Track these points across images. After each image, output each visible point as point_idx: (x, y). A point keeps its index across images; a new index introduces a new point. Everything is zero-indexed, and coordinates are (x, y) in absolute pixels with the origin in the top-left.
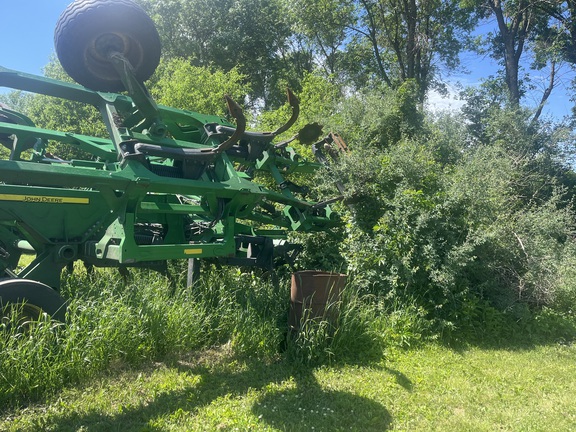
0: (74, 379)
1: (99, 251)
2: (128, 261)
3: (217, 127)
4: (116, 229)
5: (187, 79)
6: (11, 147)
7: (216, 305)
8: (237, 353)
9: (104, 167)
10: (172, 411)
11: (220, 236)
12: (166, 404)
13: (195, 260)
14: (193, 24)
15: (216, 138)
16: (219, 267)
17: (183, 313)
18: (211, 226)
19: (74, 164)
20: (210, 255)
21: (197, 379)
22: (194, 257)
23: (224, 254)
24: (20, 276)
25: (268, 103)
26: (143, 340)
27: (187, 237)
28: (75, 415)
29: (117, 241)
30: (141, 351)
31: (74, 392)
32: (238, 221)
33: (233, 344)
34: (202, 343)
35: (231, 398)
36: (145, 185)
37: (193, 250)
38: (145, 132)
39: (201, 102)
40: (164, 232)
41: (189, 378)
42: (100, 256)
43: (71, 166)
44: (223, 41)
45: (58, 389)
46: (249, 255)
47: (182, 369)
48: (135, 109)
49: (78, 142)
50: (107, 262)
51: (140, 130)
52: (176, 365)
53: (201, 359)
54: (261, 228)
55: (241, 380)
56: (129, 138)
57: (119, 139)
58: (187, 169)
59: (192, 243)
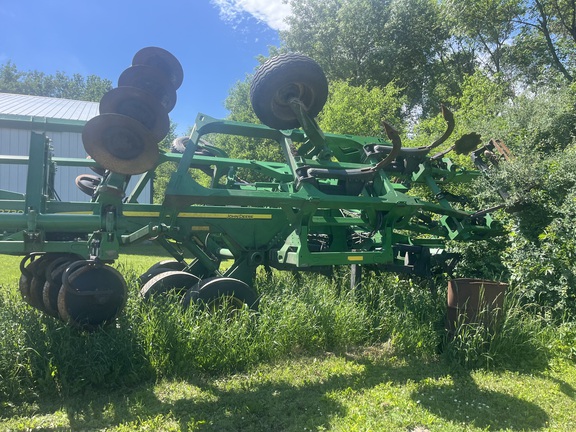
0: (265, 357)
1: (281, 257)
2: (304, 265)
3: (375, 147)
4: (293, 239)
5: (346, 99)
6: (212, 175)
7: (376, 307)
8: (396, 350)
9: (279, 187)
10: (343, 388)
11: (378, 245)
12: (338, 382)
13: (357, 265)
14: (350, 45)
15: (374, 157)
16: (378, 274)
17: (348, 311)
18: (370, 236)
19: (257, 186)
20: (369, 261)
21: (362, 368)
22: (356, 263)
23: (384, 261)
24: (225, 276)
25: (425, 110)
26: (316, 332)
27: (349, 245)
28: (269, 383)
29: (294, 249)
30: (315, 341)
31: (266, 367)
32: (396, 231)
33: (393, 343)
34: (365, 340)
35: (392, 385)
36: (316, 202)
37: (356, 257)
38: (315, 158)
39: (359, 120)
40: (330, 241)
41: (355, 367)
42: (281, 261)
43: (254, 188)
44: (378, 56)
45: (256, 364)
46: (406, 263)
47: (349, 359)
48: (307, 139)
49: (259, 168)
50: (286, 267)
51: (310, 157)
52: (344, 356)
53: (365, 353)
54: (419, 237)
55: (401, 373)
56: (302, 164)
57: (295, 167)
58: (350, 186)
59: (354, 251)
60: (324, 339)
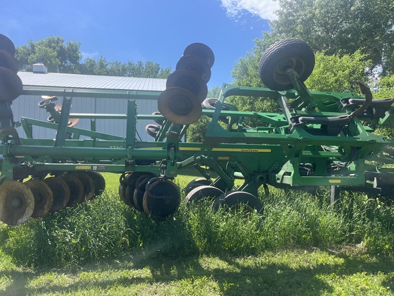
0: (269, 247)
1: (278, 179)
2: (296, 185)
3: (350, 100)
4: (288, 167)
5: (322, 65)
6: (227, 123)
7: (351, 217)
8: (368, 250)
9: (274, 130)
10: (329, 273)
11: (352, 172)
12: (324, 269)
13: (336, 187)
14: (324, 25)
15: (350, 108)
16: (350, 193)
17: (330, 219)
18: (346, 165)
19: (258, 130)
20: (345, 184)
21: (341, 261)
22: (335, 185)
23: (357, 184)
24: (239, 190)
25: (385, 69)
26: (305, 232)
27: (328, 172)
28: (274, 264)
29: (289, 174)
30: (304, 238)
31: (271, 253)
32: (367, 162)
33: (365, 244)
34: (343, 240)
35: (366, 275)
36: (305, 141)
37: (335, 181)
38: (303, 109)
39: (332, 80)
40: (314, 168)
41: (336, 259)
42: (279, 182)
44: (347, 32)
45: (263, 251)
46: (375, 186)
47: (330, 254)
48: (297, 96)
50: (282, 186)
51: (300, 109)
52: (327, 251)
53: (343, 250)
54: (384, 167)
55: (373, 266)
56: (295, 114)
57: (289, 116)
58: (329, 130)
59: (333, 176)
60: (311, 238)
